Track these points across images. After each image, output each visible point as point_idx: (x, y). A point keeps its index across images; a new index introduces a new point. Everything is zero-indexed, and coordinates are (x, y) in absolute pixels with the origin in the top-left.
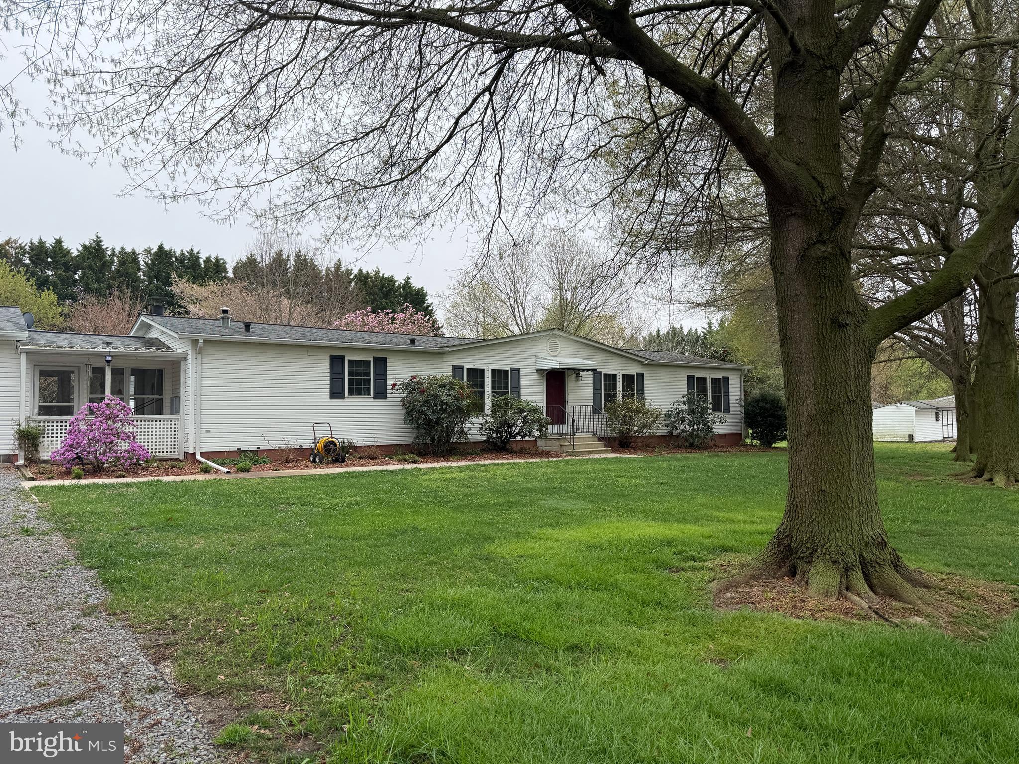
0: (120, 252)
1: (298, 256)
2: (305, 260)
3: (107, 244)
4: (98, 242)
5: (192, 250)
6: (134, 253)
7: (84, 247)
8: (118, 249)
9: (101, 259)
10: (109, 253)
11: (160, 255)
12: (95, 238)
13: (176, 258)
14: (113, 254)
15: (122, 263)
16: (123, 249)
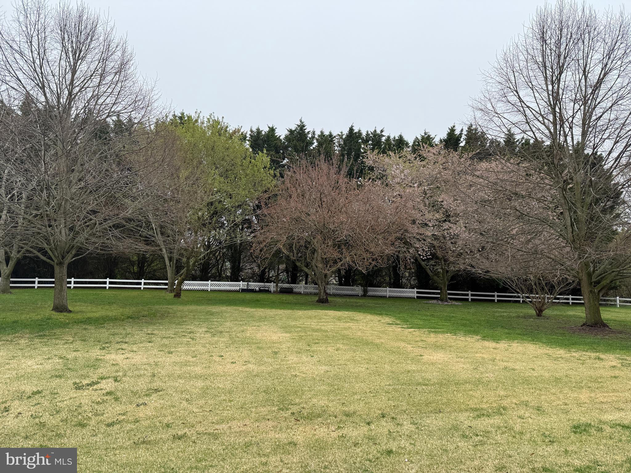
0: (319, 136)
1: (470, 129)
2: (476, 134)
3: (308, 128)
4: (302, 127)
5: (375, 131)
6: (331, 135)
7: (291, 131)
8: (318, 133)
9: (303, 142)
10: (310, 136)
11: (351, 136)
12: (299, 123)
13: (362, 139)
14: (313, 137)
15: (320, 144)
16: (322, 132)
